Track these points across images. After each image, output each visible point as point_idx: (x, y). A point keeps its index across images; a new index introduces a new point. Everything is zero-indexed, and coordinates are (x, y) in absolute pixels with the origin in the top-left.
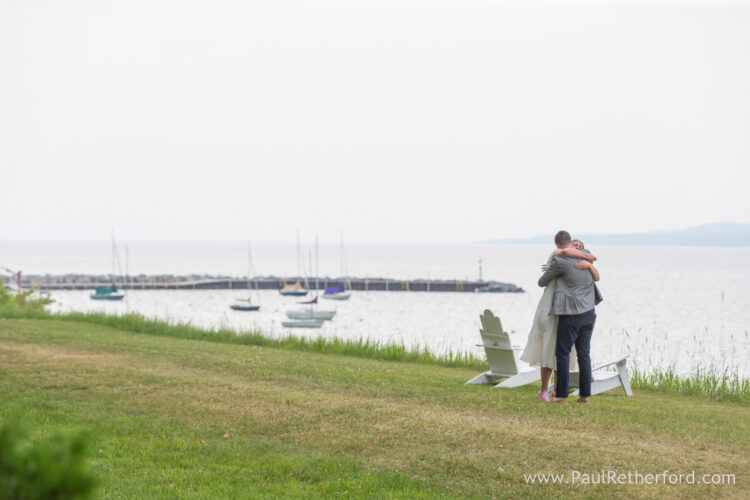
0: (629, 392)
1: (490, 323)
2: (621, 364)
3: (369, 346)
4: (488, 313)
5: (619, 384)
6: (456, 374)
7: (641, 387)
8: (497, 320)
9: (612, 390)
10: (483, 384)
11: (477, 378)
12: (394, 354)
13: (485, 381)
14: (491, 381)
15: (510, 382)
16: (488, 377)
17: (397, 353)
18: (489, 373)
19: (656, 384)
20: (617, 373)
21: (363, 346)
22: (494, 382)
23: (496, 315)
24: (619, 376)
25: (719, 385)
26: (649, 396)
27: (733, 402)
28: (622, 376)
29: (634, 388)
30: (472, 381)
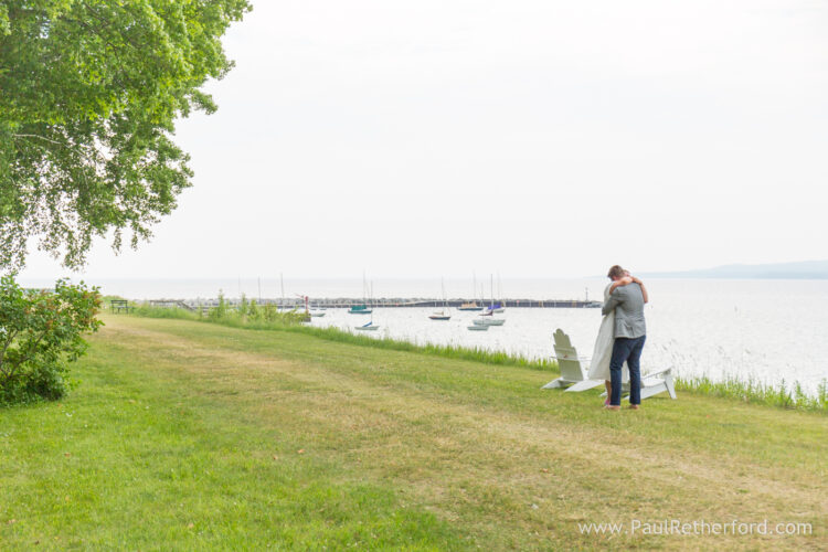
0: (674, 395)
1: (561, 339)
2: (667, 373)
4: (559, 331)
5: (663, 389)
6: (537, 377)
7: (683, 389)
8: (567, 337)
9: (659, 394)
10: (557, 388)
11: (553, 382)
13: (558, 385)
14: (563, 386)
15: (577, 387)
16: (561, 382)
18: (561, 379)
19: (695, 387)
20: (664, 380)
22: (566, 386)
23: (565, 333)
24: (665, 383)
25: (746, 388)
26: (691, 399)
28: (667, 383)
29: (677, 390)
30: (548, 386)
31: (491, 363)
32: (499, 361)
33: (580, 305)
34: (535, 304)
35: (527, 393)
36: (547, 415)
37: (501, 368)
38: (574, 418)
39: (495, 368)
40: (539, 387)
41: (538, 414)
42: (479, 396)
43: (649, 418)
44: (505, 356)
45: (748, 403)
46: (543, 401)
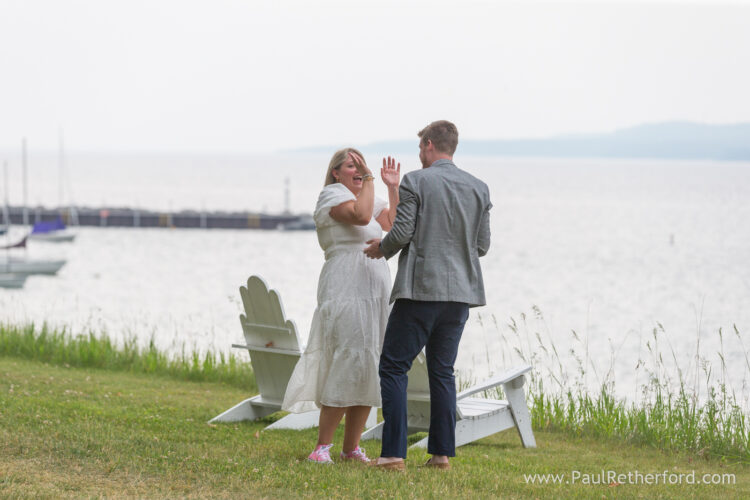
0: (530, 439)
1: (259, 301)
2: (514, 384)
3: (47, 338)
4: (257, 283)
5: (509, 425)
6: (194, 397)
7: (550, 425)
8: (274, 296)
9: (496, 435)
10: (245, 422)
11: (235, 408)
12: (91, 355)
13: (250, 416)
16: (256, 407)
17: (96, 353)
18: (258, 399)
19: (579, 420)
20: (505, 402)
21: (36, 338)
22: (268, 417)
24: (509, 408)
25: (702, 424)
26: (569, 447)
27: (731, 460)
28: (514, 408)
29: (537, 428)
30: (224, 415)
31: (74, 363)
32: (92, 357)
33: (267, 223)
34: (151, 221)
35: (175, 433)
36: (235, 479)
37: (101, 377)
38: (299, 486)
39: (87, 377)
40: (204, 419)
41: (213, 477)
42: (62, 437)
43: (476, 487)
44: (108, 344)
45: (706, 457)
46: (218, 450)
